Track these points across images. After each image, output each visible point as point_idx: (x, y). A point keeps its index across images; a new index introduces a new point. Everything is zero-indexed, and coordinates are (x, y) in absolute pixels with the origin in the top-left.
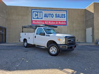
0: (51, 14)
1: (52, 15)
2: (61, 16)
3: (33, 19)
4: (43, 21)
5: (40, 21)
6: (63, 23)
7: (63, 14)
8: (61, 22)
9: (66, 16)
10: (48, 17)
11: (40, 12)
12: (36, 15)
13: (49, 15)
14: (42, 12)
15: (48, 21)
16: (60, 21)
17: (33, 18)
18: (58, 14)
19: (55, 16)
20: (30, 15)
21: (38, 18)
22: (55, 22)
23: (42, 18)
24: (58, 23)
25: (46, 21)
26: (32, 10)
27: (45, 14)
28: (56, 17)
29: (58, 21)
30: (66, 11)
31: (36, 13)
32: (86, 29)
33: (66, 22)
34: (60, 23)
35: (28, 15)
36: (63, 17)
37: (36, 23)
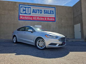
0: (39, 10)
1: (41, 11)
2: (49, 12)
3: (20, 15)
4: (31, 17)
5: (28, 16)
6: (51, 19)
7: (51, 11)
8: (50, 18)
9: (54, 12)
10: (36, 13)
11: (28, 7)
12: (24, 10)
13: (37, 11)
14: (30, 8)
15: (37, 17)
16: (48, 17)
17: (21, 13)
18: (47, 11)
19: (43, 12)
20: (18, 10)
21: (25, 13)
22: (44, 18)
23: (30, 14)
24: (47, 19)
25: (34, 17)
26: (19, 5)
27: (33, 10)
28: (45, 13)
29: (47, 18)
30: (55, 8)
31: (24, 9)
32: (74, 26)
33: (55, 18)
34: (48, 19)
35: (15, 10)
36: (51, 14)
37: (23, 18)
